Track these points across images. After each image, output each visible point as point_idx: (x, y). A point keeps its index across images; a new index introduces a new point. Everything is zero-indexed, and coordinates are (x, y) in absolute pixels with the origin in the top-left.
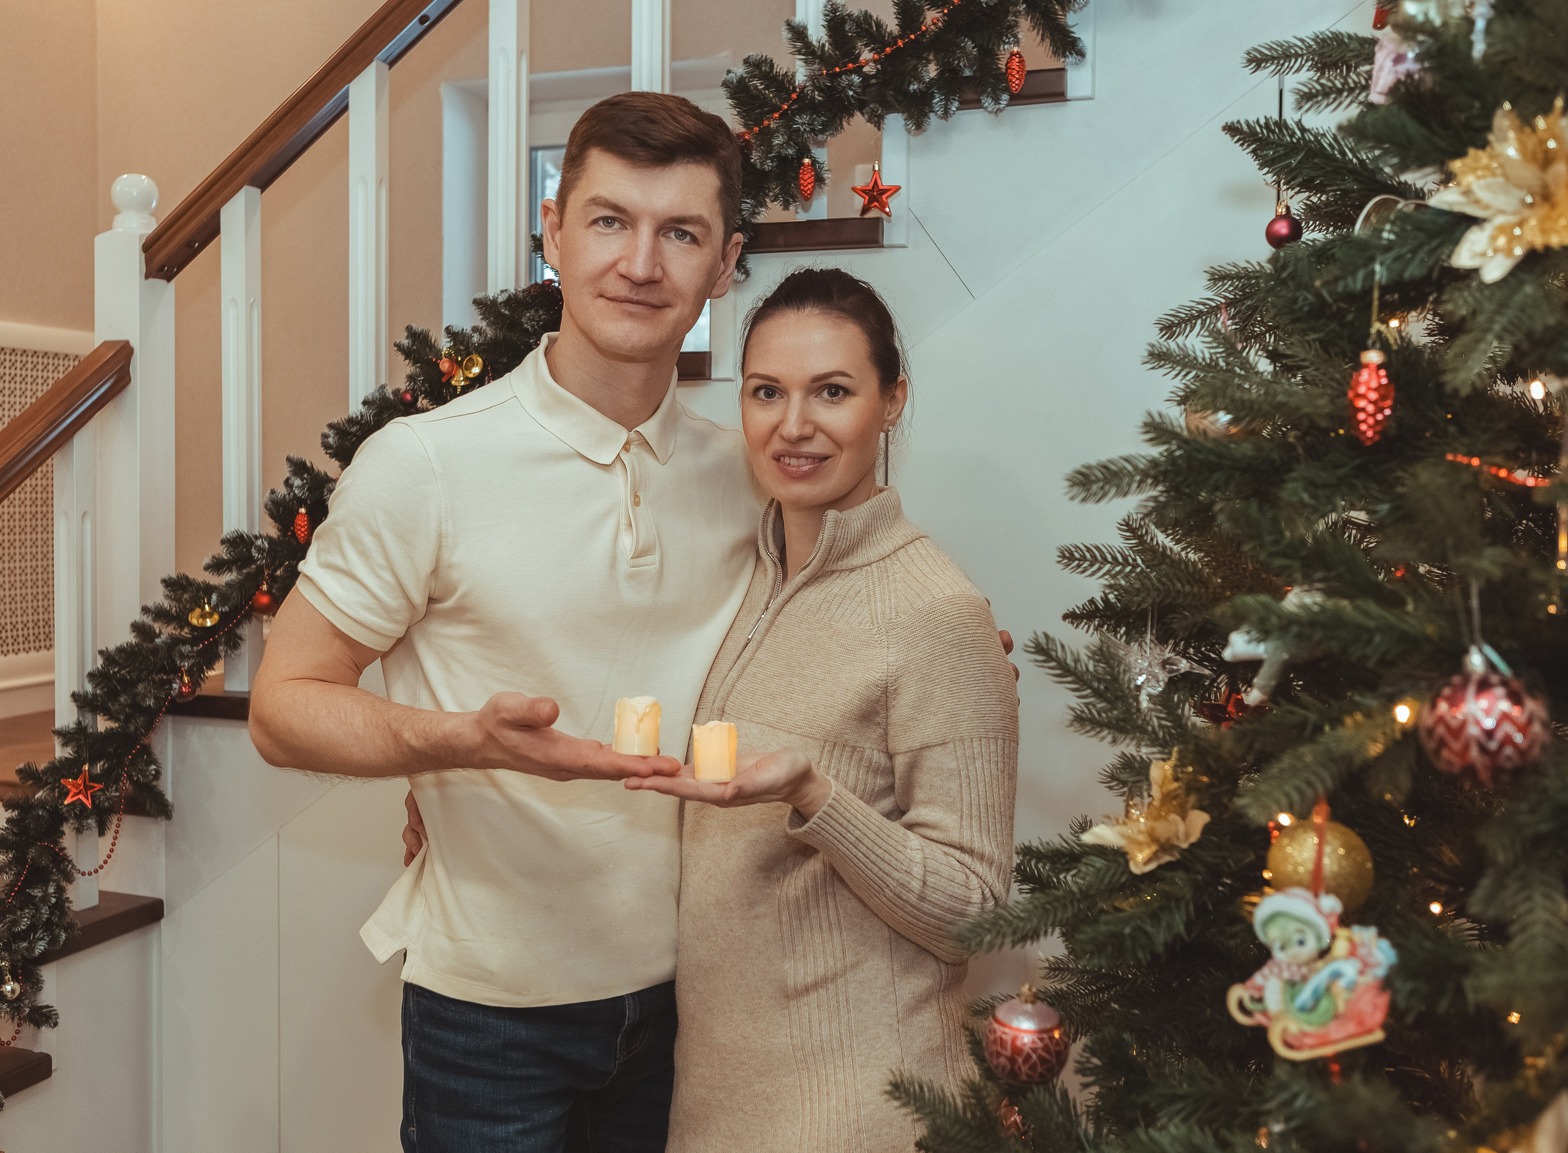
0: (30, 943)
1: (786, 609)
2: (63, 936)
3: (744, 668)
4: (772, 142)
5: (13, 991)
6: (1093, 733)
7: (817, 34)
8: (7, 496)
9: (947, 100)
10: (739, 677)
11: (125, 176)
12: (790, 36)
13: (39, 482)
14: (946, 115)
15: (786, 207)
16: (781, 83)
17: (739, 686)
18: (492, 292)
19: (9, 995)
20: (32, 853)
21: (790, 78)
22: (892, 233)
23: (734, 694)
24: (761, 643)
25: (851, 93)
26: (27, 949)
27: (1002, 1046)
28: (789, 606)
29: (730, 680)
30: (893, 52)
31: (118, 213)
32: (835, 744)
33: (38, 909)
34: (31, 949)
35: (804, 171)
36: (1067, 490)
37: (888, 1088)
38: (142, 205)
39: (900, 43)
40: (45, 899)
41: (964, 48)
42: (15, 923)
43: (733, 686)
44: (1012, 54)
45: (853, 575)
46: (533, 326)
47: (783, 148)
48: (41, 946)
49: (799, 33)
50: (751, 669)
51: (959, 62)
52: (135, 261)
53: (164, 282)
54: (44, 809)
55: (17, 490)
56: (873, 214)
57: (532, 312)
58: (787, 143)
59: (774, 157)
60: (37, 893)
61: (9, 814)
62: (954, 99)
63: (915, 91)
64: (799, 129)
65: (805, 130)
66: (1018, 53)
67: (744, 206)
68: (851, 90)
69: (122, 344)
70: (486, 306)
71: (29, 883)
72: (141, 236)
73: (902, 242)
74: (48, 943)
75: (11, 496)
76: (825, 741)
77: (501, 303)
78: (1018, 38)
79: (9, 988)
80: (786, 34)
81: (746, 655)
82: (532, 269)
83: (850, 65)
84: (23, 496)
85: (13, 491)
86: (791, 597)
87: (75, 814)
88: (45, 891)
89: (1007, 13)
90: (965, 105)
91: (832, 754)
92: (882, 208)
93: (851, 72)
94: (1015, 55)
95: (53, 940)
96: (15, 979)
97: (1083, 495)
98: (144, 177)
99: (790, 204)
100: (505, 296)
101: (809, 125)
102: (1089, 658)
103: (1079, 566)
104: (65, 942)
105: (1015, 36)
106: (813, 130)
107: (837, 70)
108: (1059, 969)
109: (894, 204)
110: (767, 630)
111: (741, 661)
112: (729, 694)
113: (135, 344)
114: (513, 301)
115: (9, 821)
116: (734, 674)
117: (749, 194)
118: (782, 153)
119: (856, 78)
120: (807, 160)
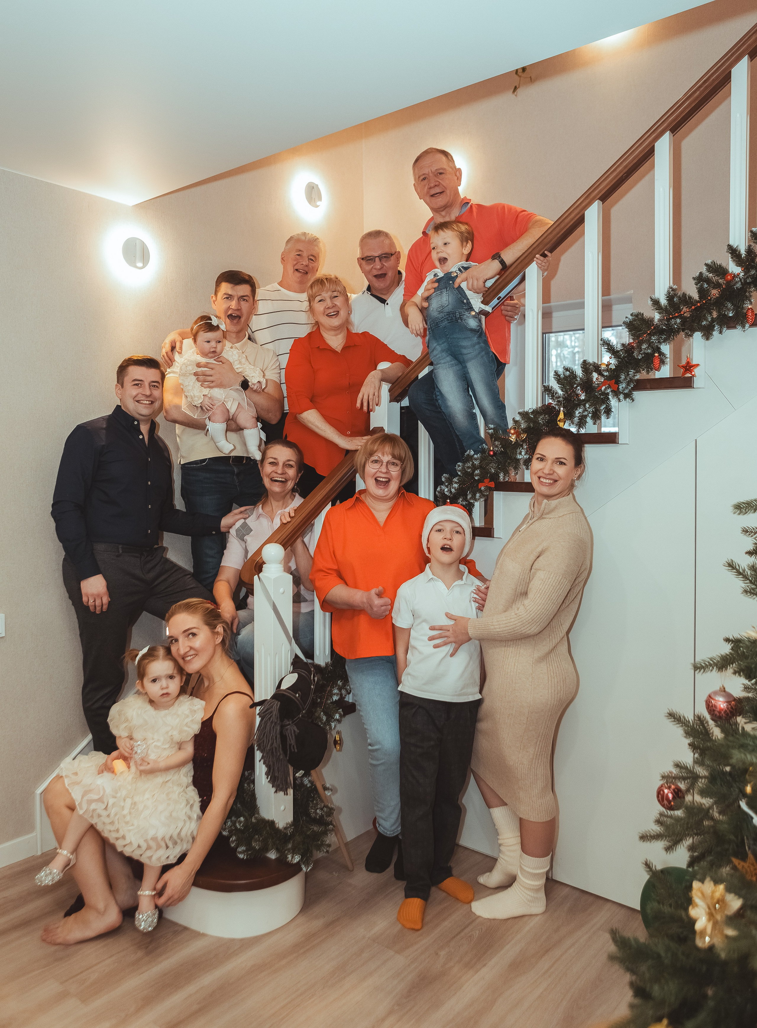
4: (641, 347)
6: (750, 596)
7: (663, 302)
9: (721, 328)
12: (652, 303)
14: (721, 332)
15: (648, 372)
16: (648, 322)
18: (526, 409)
21: (652, 320)
22: (697, 382)
25: (676, 326)
27: (715, 708)
30: (695, 308)
35: (655, 359)
36: (732, 510)
37: (667, 715)
39: (699, 304)
41: (727, 307)
44: (749, 309)
46: (543, 422)
47: (646, 349)
49: (656, 303)
51: (725, 312)
56: (688, 375)
57: (543, 416)
58: (648, 348)
59: (643, 353)
62: (724, 327)
63: (704, 325)
64: (653, 342)
65: (655, 342)
66: (751, 308)
67: (629, 373)
68: (676, 325)
70: (524, 415)
73: (703, 386)
77: (530, 413)
78: (751, 302)
80: (650, 303)
82: (543, 399)
83: (677, 314)
89: (746, 292)
90: (729, 328)
92: (691, 373)
93: (677, 317)
94: (750, 309)
97: (738, 512)
99: (649, 372)
100: (531, 410)
101: (658, 340)
102: (748, 569)
103: (749, 535)
105: (750, 301)
106: (659, 342)
107: (671, 316)
108: (749, 688)
109: (696, 371)
114: (535, 412)
117: (632, 368)
118: (646, 352)
119: (678, 321)
120: (656, 355)
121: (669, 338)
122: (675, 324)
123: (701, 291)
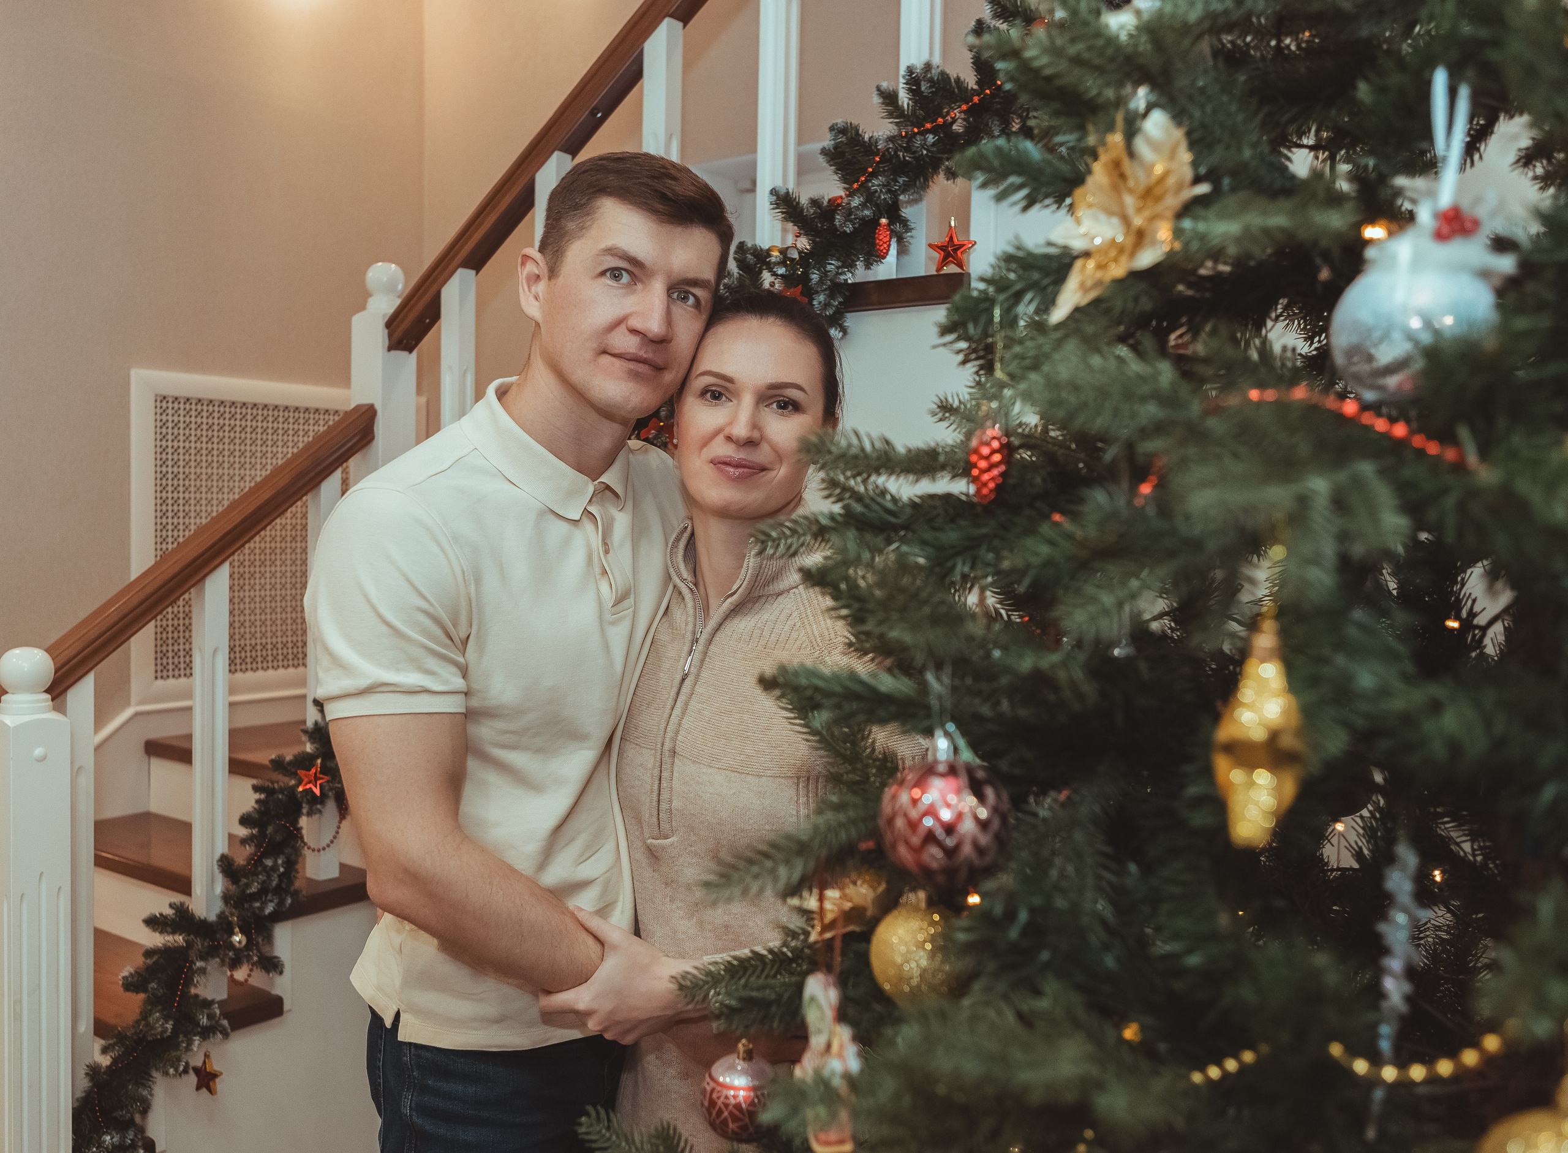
0: (262, 903)
1: (717, 638)
2: (289, 901)
3: (686, 704)
5: (240, 942)
7: (904, 98)
8: (259, 532)
10: (684, 713)
11: (380, 264)
12: (881, 101)
13: (289, 521)
16: (868, 146)
17: (685, 723)
19: (237, 945)
20: (270, 830)
21: (875, 140)
23: (682, 732)
24: (698, 675)
25: (925, 152)
26: (259, 908)
28: (719, 634)
29: (674, 719)
30: (970, 109)
31: (370, 295)
32: (808, 779)
33: (269, 877)
34: (262, 909)
35: (881, 231)
38: (390, 288)
39: (976, 99)
40: (274, 868)
42: (248, 886)
43: (680, 725)
45: (780, 599)
47: (862, 210)
48: (270, 908)
49: (889, 98)
50: (694, 705)
52: (380, 336)
53: (405, 354)
54: (283, 794)
55: (268, 528)
58: (863, 205)
59: (854, 218)
60: (269, 862)
61: (257, 796)
64: (876, 191)
65: (881, 191)
67: (829, 267)
68: (925, 150)
69: (366, 408)
71: (265, 855)
72: (384, 315)
74: (277, 905)
75: (263, 533)
76: (798, 778)
79: (237, 939)
80: (876, 100)
81: (685, 689)
83: (928, 126)
84: (273, 533)
85: (264, 528)
86: (720, 625)
87: (308, 800)
88: (276, 862)
91: (808, 789)
92: (959, 265)
93: (928, 131)
95: (281, 903)
96: (242, 932)
98: (393, 266)
99: (870, 264)
101: (886, 186)
104: (290, 905)
106: (888, 191)
107: (915, 130)
110: (702, 661)
111: (682, 698)
112: (677, 732)
113: (378, 407)
115: (258, 801)
116: (677, 711)
117: (835, 256)
118: (860, 214)
119: (931, 138)
120: (884, 221)
121: (915, 182)
122: (922, 146)
123: (983, 67)
